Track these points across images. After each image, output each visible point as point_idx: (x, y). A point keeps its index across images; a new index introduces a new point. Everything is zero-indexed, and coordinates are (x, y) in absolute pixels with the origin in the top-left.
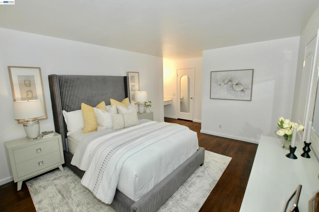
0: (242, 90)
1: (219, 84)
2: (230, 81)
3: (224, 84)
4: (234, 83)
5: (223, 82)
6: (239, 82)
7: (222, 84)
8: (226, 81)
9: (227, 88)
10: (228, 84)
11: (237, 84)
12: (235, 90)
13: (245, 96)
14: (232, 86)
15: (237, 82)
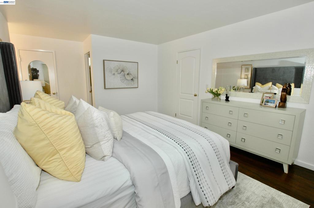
0: (132, 79)
1: (113, 73)
2: (123, 71)
3: (118, 74)
4: (126, 73)
5: (117, 72)
6: (129, 72)
7: (116, 73)
8: (119, 71)
9: (120, 78)
10: (121, 74)
11: (128, 74)
12: (127, 79)
13: (134, 84)
14: (125, 75)
15: (127, 73)
